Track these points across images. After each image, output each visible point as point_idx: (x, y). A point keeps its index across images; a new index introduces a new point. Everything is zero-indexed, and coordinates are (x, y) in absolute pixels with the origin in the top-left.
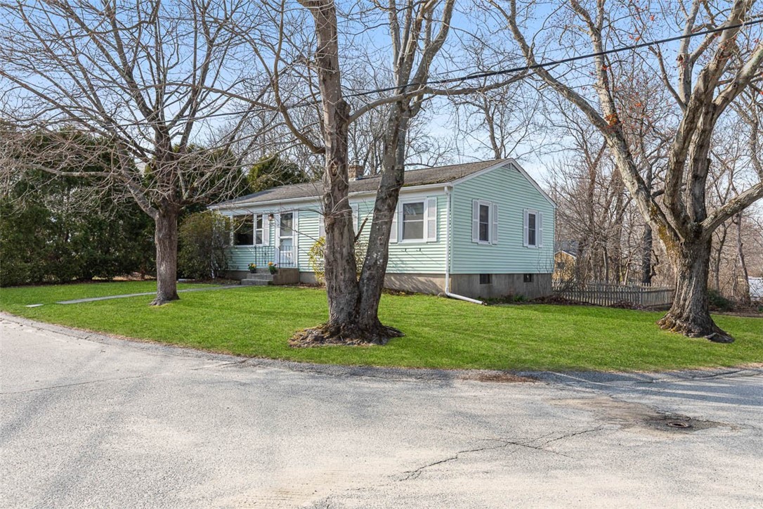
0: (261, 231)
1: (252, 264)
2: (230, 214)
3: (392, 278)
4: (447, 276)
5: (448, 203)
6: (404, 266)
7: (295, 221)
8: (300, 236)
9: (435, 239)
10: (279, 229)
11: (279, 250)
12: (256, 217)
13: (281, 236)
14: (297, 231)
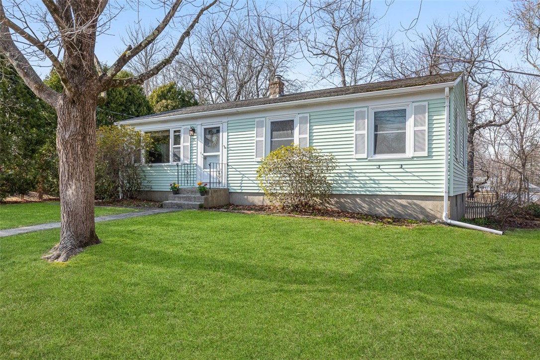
0: (179, 148)
1: (174, 184)
2: (142, 130)
3: (358, 200)
4: (446, 199)
5: (447, 109)
6: (376, 186)
7: (223, 136)
8: (230, 152)
9: (425, 154)
10: (203, 145)
11: (202, 167)
12: (173, 132)
13: (204, 152)
14: (226, 147)
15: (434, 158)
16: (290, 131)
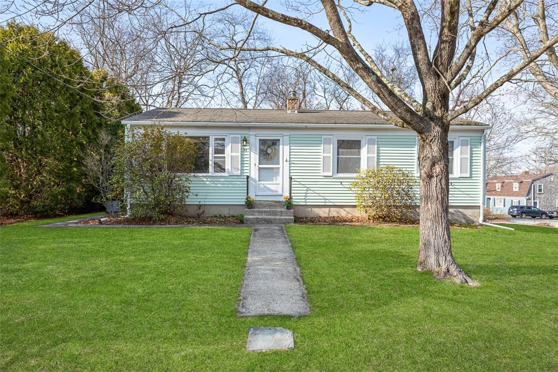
0: (224, 158)
4: (482, 207)
8: (292, 165)
9: (468, 175)
10: (258, 156)
11: (257, 180)
12: (214, 139)
13: (259, 164)
14: (288, 160)
15: (473, 178)
16: (357, 150)
